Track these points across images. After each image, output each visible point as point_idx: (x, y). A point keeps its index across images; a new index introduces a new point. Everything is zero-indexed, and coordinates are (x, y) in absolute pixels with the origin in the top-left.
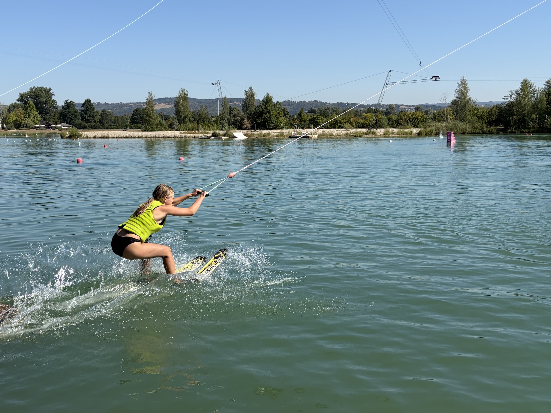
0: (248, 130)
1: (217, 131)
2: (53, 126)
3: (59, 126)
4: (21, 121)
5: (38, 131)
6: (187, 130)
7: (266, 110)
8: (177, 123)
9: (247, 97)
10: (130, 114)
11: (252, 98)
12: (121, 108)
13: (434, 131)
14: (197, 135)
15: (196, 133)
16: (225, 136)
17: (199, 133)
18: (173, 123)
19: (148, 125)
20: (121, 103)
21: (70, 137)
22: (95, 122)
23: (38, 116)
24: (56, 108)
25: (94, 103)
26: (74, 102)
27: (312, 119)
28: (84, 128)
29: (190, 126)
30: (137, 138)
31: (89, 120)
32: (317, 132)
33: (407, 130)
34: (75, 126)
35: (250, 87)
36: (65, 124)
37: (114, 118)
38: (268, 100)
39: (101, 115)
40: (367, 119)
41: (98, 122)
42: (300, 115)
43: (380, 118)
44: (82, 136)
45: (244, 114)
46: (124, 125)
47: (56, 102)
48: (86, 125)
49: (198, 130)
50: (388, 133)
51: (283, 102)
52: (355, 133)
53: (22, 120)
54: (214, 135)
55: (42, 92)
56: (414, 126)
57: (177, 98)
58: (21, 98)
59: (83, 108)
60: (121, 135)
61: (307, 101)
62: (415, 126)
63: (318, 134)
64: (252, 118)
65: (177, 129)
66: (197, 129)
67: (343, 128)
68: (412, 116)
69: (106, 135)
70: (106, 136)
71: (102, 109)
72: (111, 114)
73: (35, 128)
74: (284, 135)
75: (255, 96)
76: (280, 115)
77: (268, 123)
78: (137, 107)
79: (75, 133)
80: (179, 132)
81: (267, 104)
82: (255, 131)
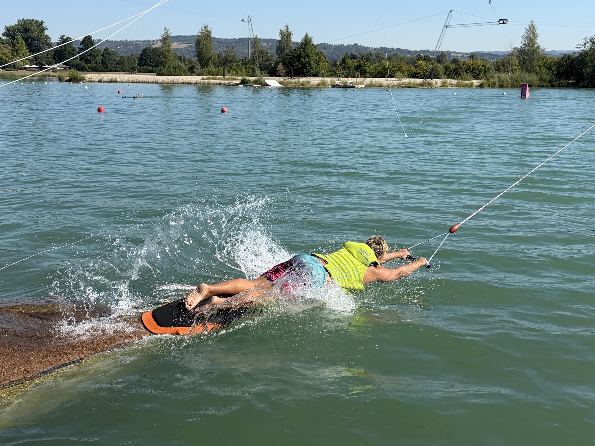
0: (283, 77)
1: (247, 78)
2: (47, 66)
3: (53, 66)
4: (8, 60)
5: (29, 73)
6: (210, 75)
7: (304, 53)
8: (199, 67)
9: (282, 38)
10: (138, 54)
11: (288, 39)
12: (126, 46)
13: (497, 83)
14: (223, 82)
15: (221, 79)
16: (256, 84)
17: (225, 79)
18: (194, 66)
19: (164, 68)
20: (126, 40)
21: (69, 81)
22: (96, 63)
23: (28, 53)
24: (50, 45)
25: (94, 40)
26: (71, 39)
27: (357, 66)
29: (214, 70)
30: (151, 83)
31: (89, 60)
32: (364, 82)
33: (467, 82)
34: (72, 67)
35: (286, 25)
36: (61, 65)
37: (119, 59)
38: (307, 41)
39: (104, 55)
40: (421, 68)
41: (100, 63)
42: (344, 60)
43: (436, 67)
44: (84, 79)
45: (279, 57)
46: (131, 67)
47: (50, 38)
48: (86, 66)
49: (224, 75)
50: (446, 85)
52: (408, 84)
53: (9, 58)
54: (243, 82)
55: (33, 26)
56: (474, 77)
58: (7, 32)
59: (82, 46)
60: (131, 80)
61: (346, 44)
62: (476, 77)
63: (365, 84)
64: (288, 62)
65: (198, 73)
66: (222, 74)
67: (393, 77)
68: (472, 65)
69: (113, 79)
71: (104, 47)
72: (114, 53)
73: (26, 68)
74: (326, 84)
75: (291, 36)
77: (306, 69)
78: (145, 47)
79: (77, 76)
80: (201, 77)
81: (305, 47)
82: (292, 78)
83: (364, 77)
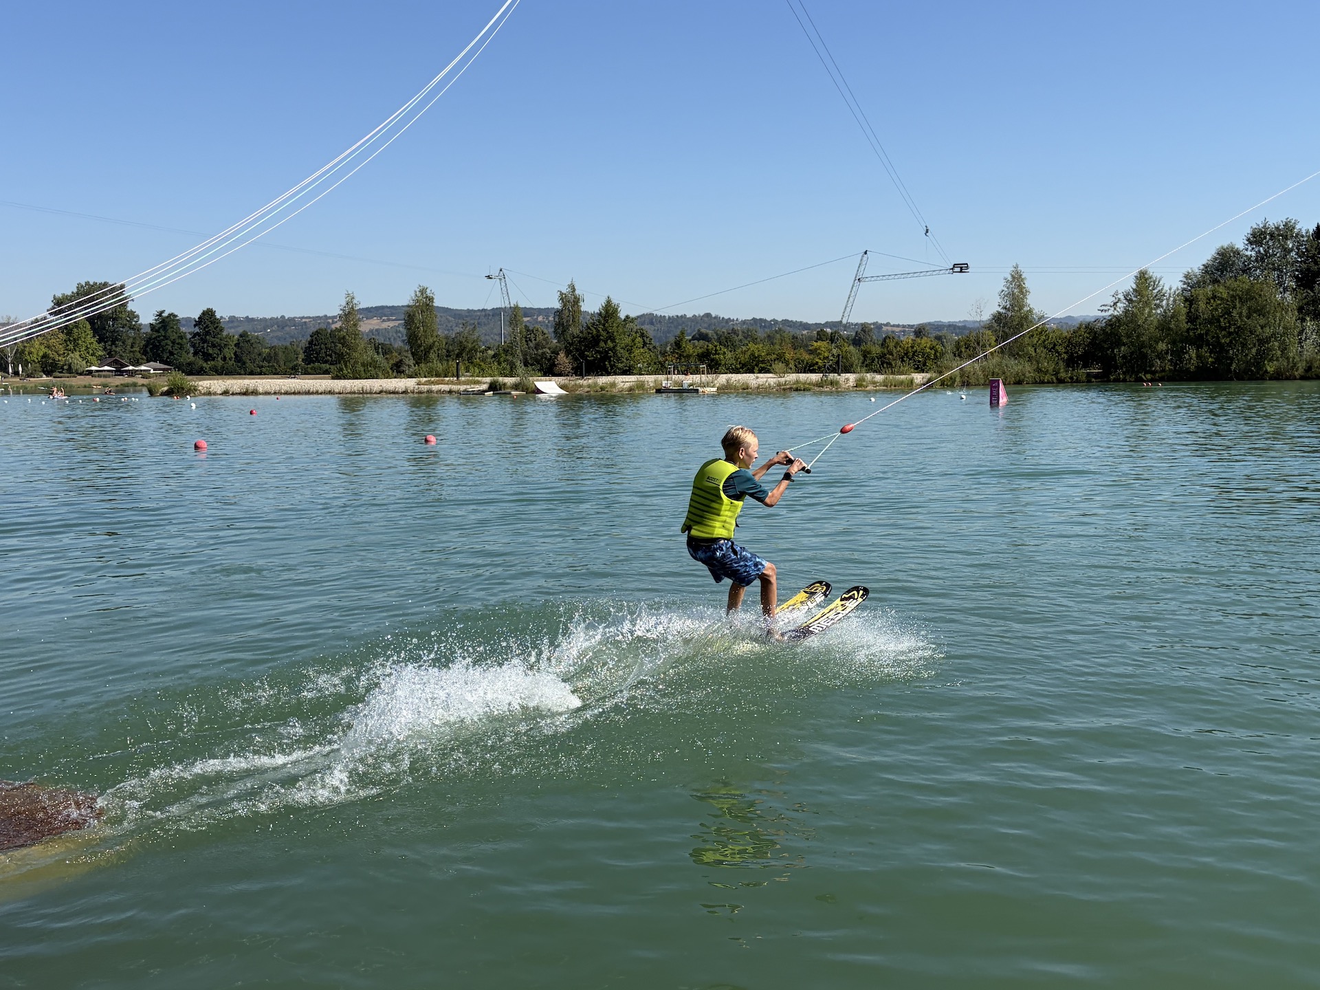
0: (568, 375)
1: (502, 379)
2: (131, 368)
3: (143, 368)
4: (57, 358)
5: (96, 381)
6: (432, 376)
7: (604, 333)
8: (412, 362)
9: (565, 306)
10: (304, 342)
11: (575, 309)
12: (283, 328)
13: (958, 379)
14: (455, 388)
15: (452, 383)
16: (516, 390)
17: (459, 383)
18: (401, 360)
19: (346, 366)
20: (283, 317)
21: (169, 393)
22: (224, 359)
23: (95, 345)
24: (137, 328)
25: (221, 317)
26: (177, 316)
27: (703, 353)
28: (200, 372)
29: (440, 367)
30: (321, 393)
31: (211, 355)
32: (716, 382)
33: (903, 377)
34: (179, 367)
35: (570, 283)
36: (158, 365)
37: (267, 350)
38: (609, 312)
39: (239, 344)
40: (820, 354)
41: (230, 359)
42: (678, 344)
43: (846, 352)
44: (196, 390)
45: (559, 342)
46: (291, 366)
47: (138, 316)
48: (205, 365)
49: (458, 376)
50: (864, 383)
51: (638, 317)
52: (794, 384)
53: (59, 355)
54: (493, 387)
56: (916, 369)
57: (408, 306)
58: (56, 306)
59: (197, 330)
60: (284, 389)
61: (689, 315)
62: (920, 369)
63: (718, 385)
64: (577, 350)
65: (410, 373)
66: (455, 374)
67: (768, 371)
68: (912, 347)
69: (251, 389)
70: (250, 391)
71: (240, 330)
72: (259, 341)
73: (90, 373)
74: (646, 386)
75: (581, 303)
76: (635, 344)
77: (610, 361)
78: (317, 327)
79: (181, 384)
80: (414, 380)
81: (607, 322)
82: (583, 378)
83: (715, 373)
